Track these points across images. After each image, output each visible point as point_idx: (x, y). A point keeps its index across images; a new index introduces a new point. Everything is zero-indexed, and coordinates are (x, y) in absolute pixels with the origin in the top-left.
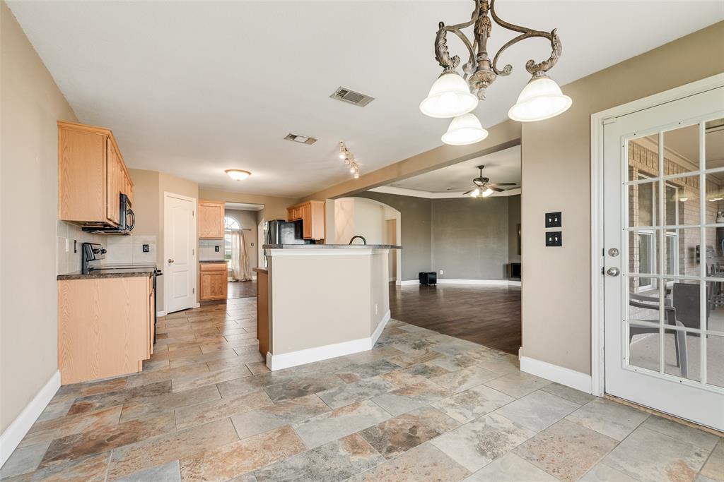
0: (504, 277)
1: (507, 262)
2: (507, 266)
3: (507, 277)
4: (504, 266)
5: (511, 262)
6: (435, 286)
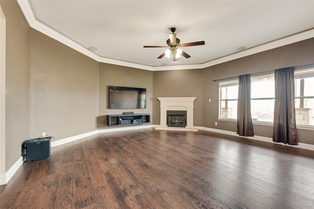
2: (98, 118)
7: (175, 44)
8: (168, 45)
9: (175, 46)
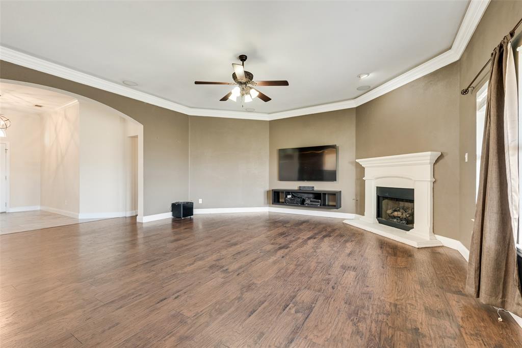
0: (265, 203)
1: (268, 189)
2: (268, 192)
3: (270, 204)
4: (265, 192)
5: (271, 189)
6: (191, 220)
7: (244, 80)
8: (234, 82)
9: (245, 83)
